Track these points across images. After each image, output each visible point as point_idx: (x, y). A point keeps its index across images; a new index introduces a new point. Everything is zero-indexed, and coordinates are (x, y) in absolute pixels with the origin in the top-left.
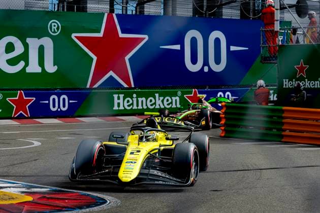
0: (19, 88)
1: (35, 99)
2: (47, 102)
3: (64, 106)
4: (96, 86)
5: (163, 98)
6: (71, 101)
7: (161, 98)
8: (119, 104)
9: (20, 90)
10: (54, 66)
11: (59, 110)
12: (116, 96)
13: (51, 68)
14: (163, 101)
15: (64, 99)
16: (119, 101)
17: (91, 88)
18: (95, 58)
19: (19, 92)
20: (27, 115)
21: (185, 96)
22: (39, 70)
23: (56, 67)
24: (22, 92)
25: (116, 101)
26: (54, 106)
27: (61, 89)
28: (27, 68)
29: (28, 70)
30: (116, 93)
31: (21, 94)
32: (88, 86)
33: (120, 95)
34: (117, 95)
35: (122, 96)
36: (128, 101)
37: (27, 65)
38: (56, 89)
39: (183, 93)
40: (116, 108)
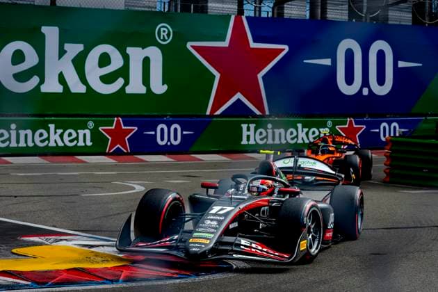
0: (116, 114)
1: (136, 128)
2: (153, 133)
3: (176, 139)
4: (218, 112)
5: (307, 129)
6: (184, 133)
7: (306, 130)
8: (248, 137)
9: (117, 116)
10: (163, 84)
11: (169, 144)
12: (244, 126)
13: (159, 87)
14: (307, 134)
15: (176, 130)
16: (248, 133)
17: (212, 116)
18: (217, 75)
19: (116, 119)
20: (126, 149)
21: (337, 127)
22: (143, 90)
23: (166, 87)
24: (120, 119)
25: (245, 133)
26: (162, 139)
27: (171, 116)
28: (127, 88)
29: (129, 90)
30: (245, 123)
31: (118, 121)
32: (208, 113)
33: (250, 125)
34: (246, 125)
35: (252, 126)
36: (261, 133)
37: (127, 83)
38: (166, 116)
39: (334, 124)
40: (244, 142)
